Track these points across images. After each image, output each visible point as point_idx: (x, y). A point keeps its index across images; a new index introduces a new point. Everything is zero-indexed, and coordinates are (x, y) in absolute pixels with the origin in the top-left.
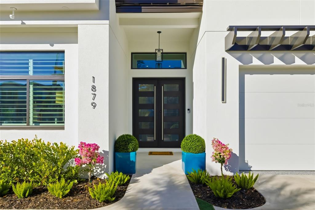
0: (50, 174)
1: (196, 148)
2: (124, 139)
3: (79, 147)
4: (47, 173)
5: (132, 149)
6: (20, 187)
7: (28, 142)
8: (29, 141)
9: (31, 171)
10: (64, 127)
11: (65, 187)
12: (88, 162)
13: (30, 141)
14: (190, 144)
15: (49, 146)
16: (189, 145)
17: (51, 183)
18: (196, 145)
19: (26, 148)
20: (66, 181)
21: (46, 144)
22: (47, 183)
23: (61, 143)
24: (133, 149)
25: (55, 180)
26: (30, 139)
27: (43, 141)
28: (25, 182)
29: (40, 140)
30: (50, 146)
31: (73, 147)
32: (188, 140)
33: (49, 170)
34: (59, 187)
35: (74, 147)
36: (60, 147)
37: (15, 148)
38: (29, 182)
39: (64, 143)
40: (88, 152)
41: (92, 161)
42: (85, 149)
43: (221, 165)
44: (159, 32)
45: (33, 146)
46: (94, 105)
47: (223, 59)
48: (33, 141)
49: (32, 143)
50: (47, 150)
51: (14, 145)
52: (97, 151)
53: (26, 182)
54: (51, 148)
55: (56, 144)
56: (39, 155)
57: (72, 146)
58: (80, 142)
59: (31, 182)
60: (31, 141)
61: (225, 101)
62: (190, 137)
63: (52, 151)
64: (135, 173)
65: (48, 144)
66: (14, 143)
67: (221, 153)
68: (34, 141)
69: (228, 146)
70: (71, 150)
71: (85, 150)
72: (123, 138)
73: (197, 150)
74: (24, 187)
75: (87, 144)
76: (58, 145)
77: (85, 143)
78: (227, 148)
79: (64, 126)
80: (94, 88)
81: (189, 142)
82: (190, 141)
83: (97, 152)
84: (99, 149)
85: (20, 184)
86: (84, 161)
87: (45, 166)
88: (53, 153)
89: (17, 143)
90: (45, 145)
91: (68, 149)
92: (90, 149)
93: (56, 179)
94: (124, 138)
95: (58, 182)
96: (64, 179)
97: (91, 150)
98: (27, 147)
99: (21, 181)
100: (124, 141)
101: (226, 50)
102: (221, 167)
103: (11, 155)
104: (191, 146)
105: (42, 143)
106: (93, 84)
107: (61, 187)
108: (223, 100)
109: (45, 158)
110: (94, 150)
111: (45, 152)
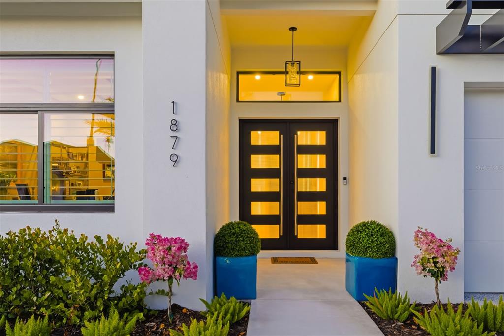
0: (86, 301)
1: (378, 248)
2: (233, 231)
3: (147, 244)
4: (82, 298)
5: (249, 251)
6: (21, 329)
7: (41, 235)
8: (42, 232)
9: (48, 294)
10: (114, 206)
11: (118, 329)
12: (167, 275)
13: (45, 233)
14: (368, 240)
15: (84, 242)
16: (365, 241)
17: (89, 321)
18: (379, 242)
19: (36, 247)
20: (121, 315)
21: (78, 237)
22: (81, 321)
23: (109, 236)
24: (252, 250)
25: (96, 313)
26: (45, 229)
27: (72, 231)
28: (33, 317)
29: (66, 230)
30: (86, 244)
31: (134, 244)
32: (361, 232)
33: (84, 291)
34: (107, 329)
35: (136, 244)
36: (108, 244)
37: (12, 246)
38: (43, 316)
39: (114, 237)
40: (167, 254)
41: (174, 273)
42: (161, 248)
43: (435, 282)
44: (293, 29)
45: (51, 243)
46: (175, 160)
47: (433, 70)
48: (50, 232)
49: (48, 237)
50: (80, 252)
51: (10, 241)
52: (185, 252)
53: (36, 318)
54: (89, 247)
55: (98, 238)
56: (63, 261)
57: (132, 244)
58: (150, 234)
59: (47, 318)
60: (47, 233)
61: (436, 154)
62: (364, 225)
63: (90, 254)
64: (255, 298)
65: (81, 239)
66: (11, 236)
67: (436, 258)
68: (52, 233)
69: (450, 243)
70: (128, 251)
71: (160, 251)
72: (231, 229)
73: (381, 252)
74: (30, 329)
75: (163, 237)
76: (103, 240)
77: (159, 236)
78: (449, 247)
79: (114, 204)
80: (175, 125)
81: (364, 236)
82: (367, 234)
83: (185, 254)
84: (189, 249)
85: (23, 321)
86: (157, 274)
87: (76, 283)
88: (93, 257)
89: (17, 236)
90: (75, 239)
91: (123, 249)
92: (170, 249)
93: (100, 312)
94: (234, 229)
95: (103, 318)
96: (116, 312)
97: (173, 249)
98: (38, 244)
99: (25, 317)
100: (234, 234)
101: (439, 51)
102: (435, 286)
103: (5, 260)
104: (369, 244)
105: (69, 235)
106: (174, 117)
107: (111, 328)
108: (433, 151)
109: (76, 267)
110: (179, 249)
111: (76, 255)
